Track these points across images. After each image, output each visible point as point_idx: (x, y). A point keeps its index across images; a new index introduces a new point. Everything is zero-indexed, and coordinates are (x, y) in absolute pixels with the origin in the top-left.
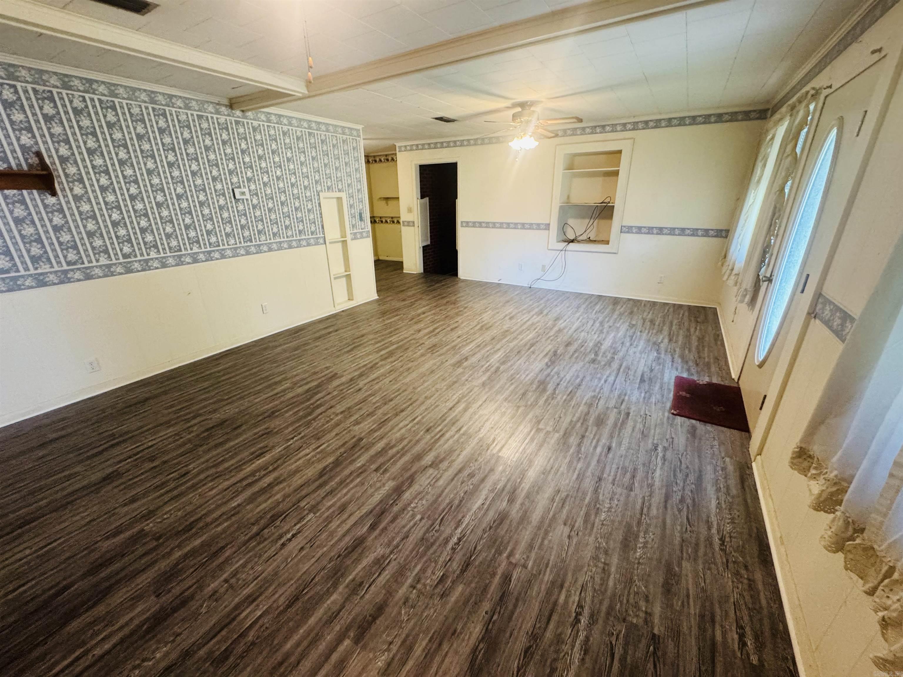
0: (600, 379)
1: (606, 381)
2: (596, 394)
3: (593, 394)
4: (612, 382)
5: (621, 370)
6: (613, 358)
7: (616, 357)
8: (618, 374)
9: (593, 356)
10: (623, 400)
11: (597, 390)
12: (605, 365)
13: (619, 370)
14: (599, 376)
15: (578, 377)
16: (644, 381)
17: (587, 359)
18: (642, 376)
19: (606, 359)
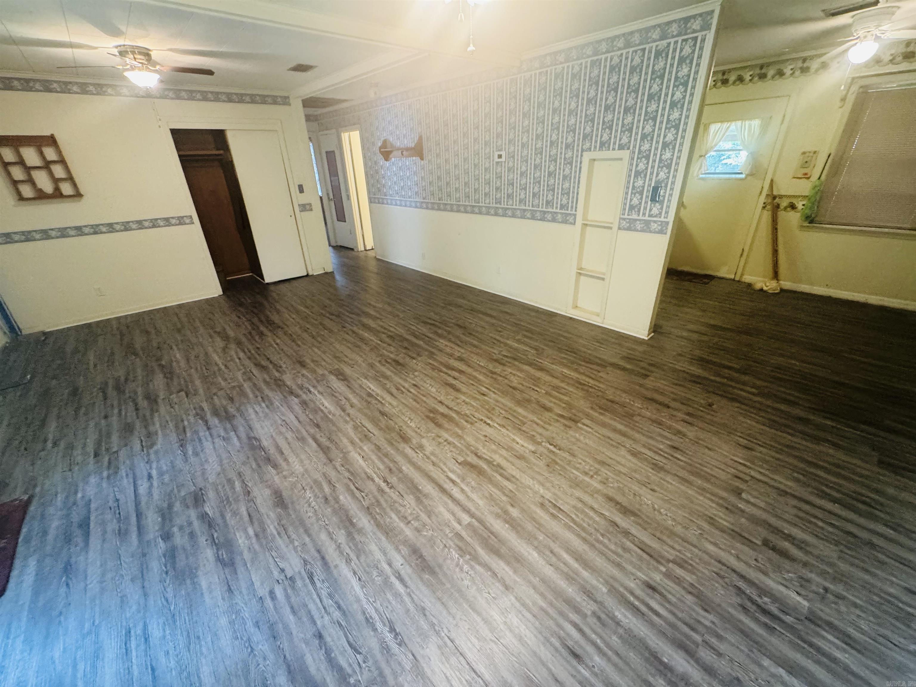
0: (161, 474)
1: (150, 477)
2: (151, 451)
3: (155, 448)
4: (139, 482)
5: (133, 519)
6: (167, 537)
7: (162, 544)
8: (137, 504)
9: (208, 509)
10: (109, 468)
11: (153, 457)
12: (170, 506)
13: (139, 515)
14: (166, 478)
15: (196, 454)
16: (80, 526)
17: (211, 494)
18: (87, 535)
19: (178, 521)
